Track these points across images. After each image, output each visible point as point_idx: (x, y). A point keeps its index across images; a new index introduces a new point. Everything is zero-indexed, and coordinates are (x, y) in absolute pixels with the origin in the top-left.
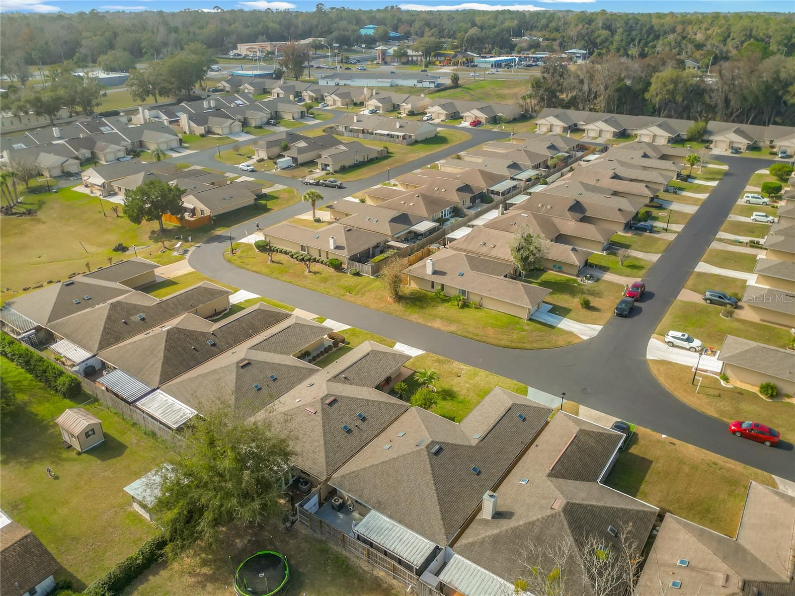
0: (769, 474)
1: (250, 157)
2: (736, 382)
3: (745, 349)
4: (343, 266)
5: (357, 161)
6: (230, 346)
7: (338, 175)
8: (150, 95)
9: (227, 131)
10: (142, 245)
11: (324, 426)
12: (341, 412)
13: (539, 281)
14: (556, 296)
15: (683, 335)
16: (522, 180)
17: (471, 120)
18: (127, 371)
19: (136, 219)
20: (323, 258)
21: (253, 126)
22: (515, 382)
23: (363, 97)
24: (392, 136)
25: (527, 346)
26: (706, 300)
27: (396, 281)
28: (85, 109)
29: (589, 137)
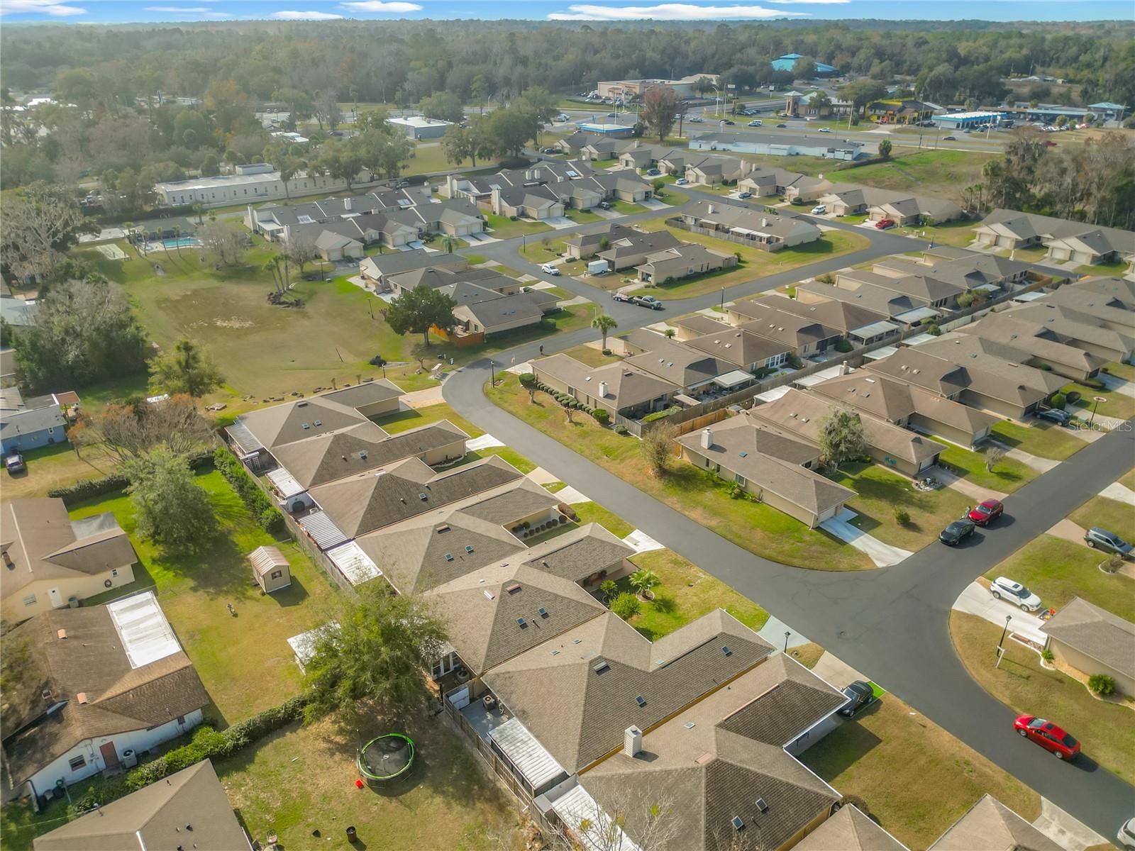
0: (1038, 794)
1: (560, 255)
2: (1063, 666)
3: (1084, 622)
4: (610, 419)
5: (691, 271)
6: (442, 503)
7: (660, 290)
8: (468, 157)
9: (544, 214)
10: (402, 360)
11: (497, 615)
12: (522, 603)
13: (856, 477)
14: (869, 502)
15: (1016, 586)
16: (906, 323)
17: (879, 219)
18: (330, 514)
19: (400, 329)
20: (591, 407)
21: (580, 208)
22: (758, 606)
23: (737, 173)
24: (753, 238)
25: (797, 562)
26: (1088, 540)
27: (661, 452)
28: (388, 172)
29: (1052, 259)
